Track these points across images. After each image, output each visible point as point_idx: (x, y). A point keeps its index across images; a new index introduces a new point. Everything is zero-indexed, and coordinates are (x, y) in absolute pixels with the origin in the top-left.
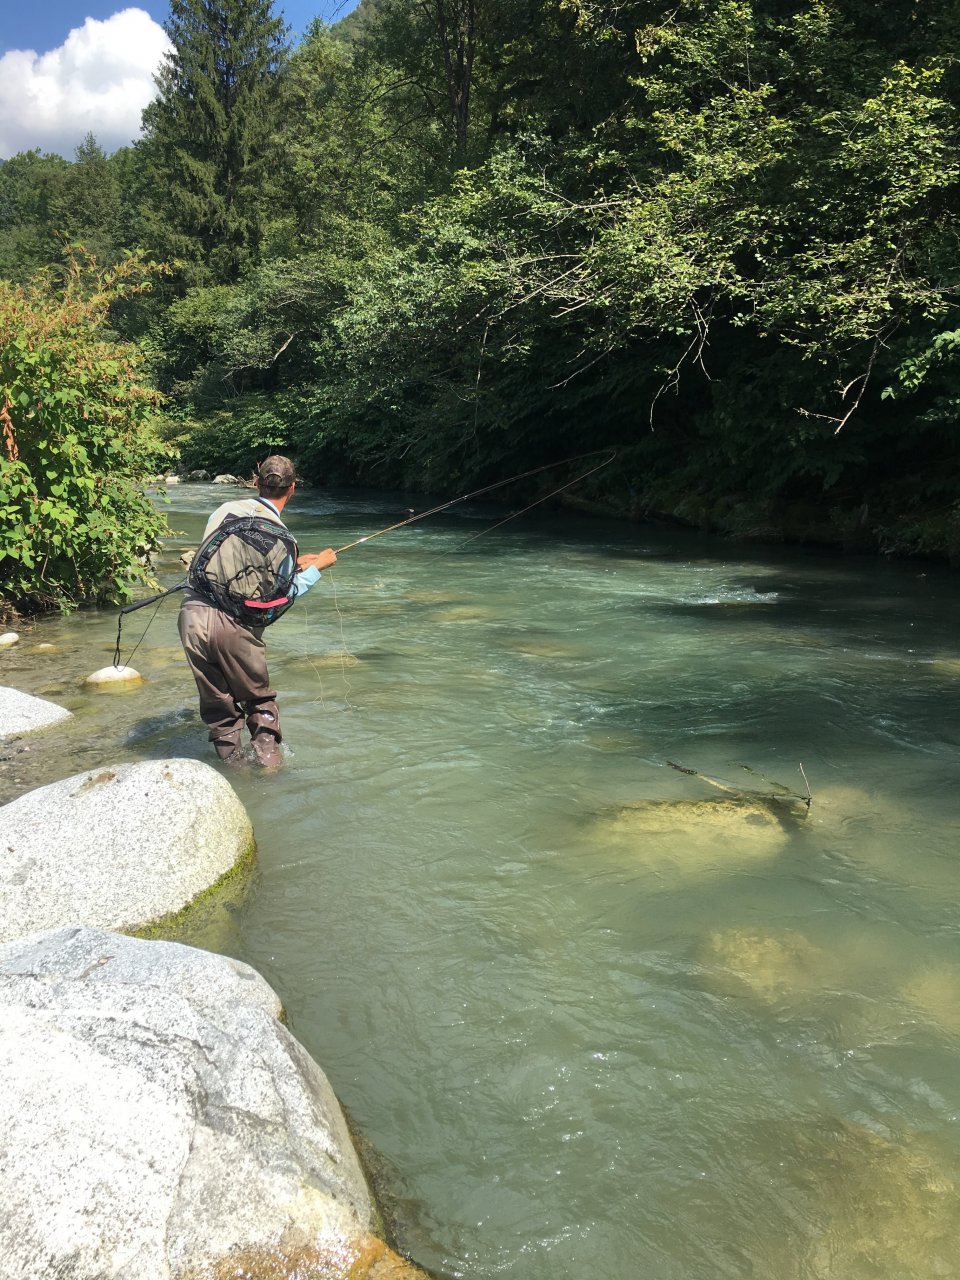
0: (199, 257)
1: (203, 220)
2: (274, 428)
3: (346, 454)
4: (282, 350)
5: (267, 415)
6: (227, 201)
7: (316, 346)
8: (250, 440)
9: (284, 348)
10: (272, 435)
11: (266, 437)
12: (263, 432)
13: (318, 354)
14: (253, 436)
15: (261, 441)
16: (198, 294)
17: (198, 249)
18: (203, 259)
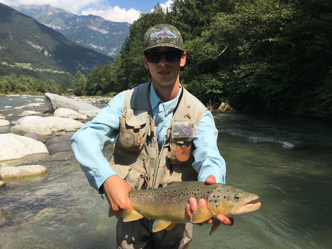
0: (189, 31)
1: (191, 18)
2: (217, 85)
3: (261, 96)
4: (223, 52)
5: (214, 80)
6: (200, 12)
7: (240, 48)
8: (206, 90)
9: (223, 51)
10: (215, 88)
11: (213, 89)
12: (212, 87)
13: (241, 51)
14: (207, 89)
15: (210, 91)
16: (188, 43)
17: (189, 28)
18: (190, 31)
